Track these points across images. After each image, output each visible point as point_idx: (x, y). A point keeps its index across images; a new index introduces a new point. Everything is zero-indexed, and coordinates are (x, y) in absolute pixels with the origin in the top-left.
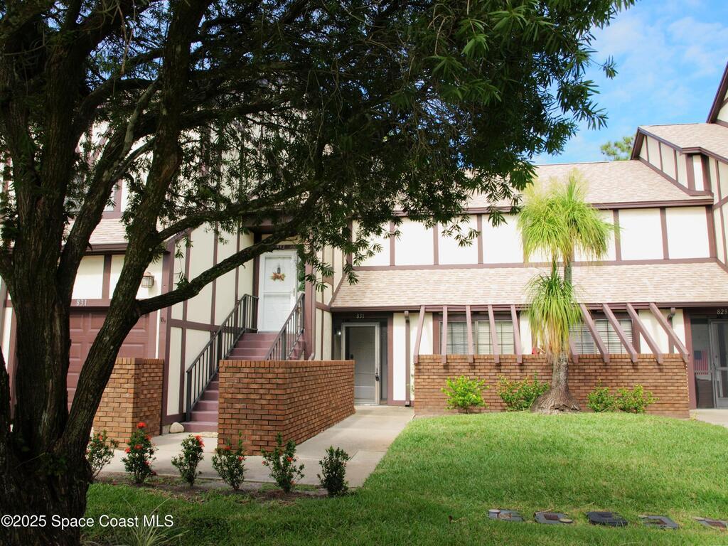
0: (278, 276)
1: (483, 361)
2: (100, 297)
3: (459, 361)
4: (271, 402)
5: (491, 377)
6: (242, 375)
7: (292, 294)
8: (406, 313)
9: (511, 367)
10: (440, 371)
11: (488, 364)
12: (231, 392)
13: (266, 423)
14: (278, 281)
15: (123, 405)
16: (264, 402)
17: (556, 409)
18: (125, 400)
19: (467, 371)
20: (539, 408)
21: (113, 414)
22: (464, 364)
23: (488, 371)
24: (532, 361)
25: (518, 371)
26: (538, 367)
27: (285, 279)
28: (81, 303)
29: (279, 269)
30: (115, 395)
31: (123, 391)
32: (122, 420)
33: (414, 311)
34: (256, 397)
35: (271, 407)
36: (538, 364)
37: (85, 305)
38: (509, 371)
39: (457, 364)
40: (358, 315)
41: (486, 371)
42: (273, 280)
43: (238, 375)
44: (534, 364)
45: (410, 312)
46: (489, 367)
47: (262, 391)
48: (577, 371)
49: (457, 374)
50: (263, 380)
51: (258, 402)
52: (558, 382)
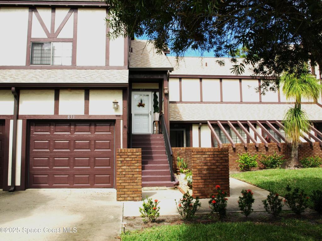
0: (141, 105)
1: (250, 146)
2: (83, 114)
3: (239, 146)
4: (223, 169)
5: (254, 154)
6: (207, 156)
7: (150, 114)
8: (201, 124)
9: (262, 149)
10: (231, 151)
11: (252, 148)
12: (201, 165)
13: (221, 180)
14: (141, 107)
15: (135, 176)
16: (219, 169)
17: (296, 167)
18: (136, 173)
19: (243, 151)
20: (288, 167)
21: (129, 181)
22: (242, 148)
23: (252, 151)
24: (271, 146)
25: (265, 150)
26: (273, 149)
27: (145, 106)
28: (70, 117)
29: (141, 101)
30: (130, 170)
31: (135, 167)
32: (135, 184)
33: (205, 123)
34: (214, 167)
35: (223, 172)
36: (273, 147)
37: (74, 118)
38: (261, 151)
39: (239, 148)
40: (175, 125)
41: (251, 151)
42: (138, 107)
43: (204, 156)
44: (272, 147)
45: (202, 123)
46: (253, 149)
47: (217, 164)
48: (289, 150)
49: (239, 152)
50: (218, 158)
51: (216, 170)
52: (295, 155)
